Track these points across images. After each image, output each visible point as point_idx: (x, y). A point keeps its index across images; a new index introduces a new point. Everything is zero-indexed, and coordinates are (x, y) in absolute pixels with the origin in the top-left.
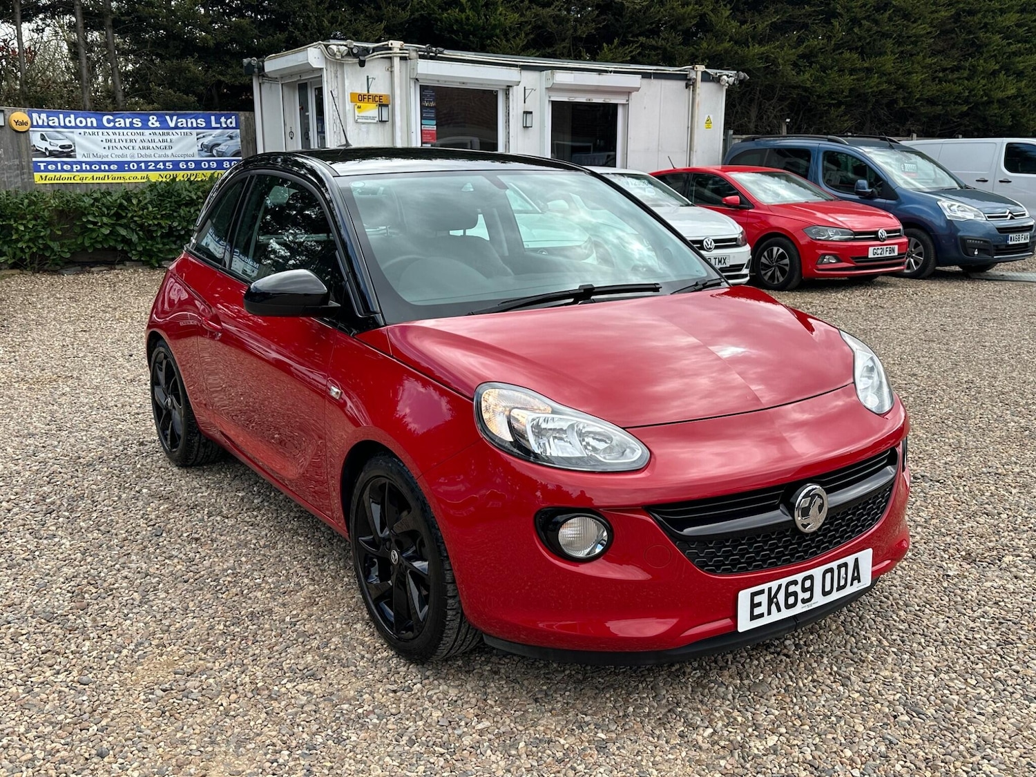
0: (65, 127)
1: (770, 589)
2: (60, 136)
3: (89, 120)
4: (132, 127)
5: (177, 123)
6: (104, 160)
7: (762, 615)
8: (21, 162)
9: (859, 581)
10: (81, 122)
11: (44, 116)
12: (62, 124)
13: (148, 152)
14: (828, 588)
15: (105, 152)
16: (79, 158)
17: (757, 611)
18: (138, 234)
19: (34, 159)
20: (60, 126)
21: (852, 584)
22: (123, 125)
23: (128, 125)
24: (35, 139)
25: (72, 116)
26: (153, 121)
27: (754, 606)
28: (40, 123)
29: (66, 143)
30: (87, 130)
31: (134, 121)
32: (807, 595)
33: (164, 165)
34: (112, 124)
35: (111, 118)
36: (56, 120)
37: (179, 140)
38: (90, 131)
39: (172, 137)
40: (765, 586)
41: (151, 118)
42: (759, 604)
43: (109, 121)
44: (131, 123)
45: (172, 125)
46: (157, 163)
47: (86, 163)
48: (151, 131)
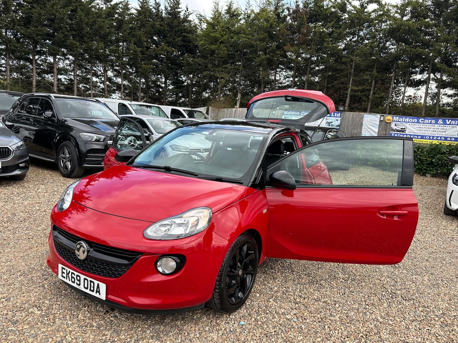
0: (405, 122)
2: (402, 125)
3: (414, 120)
4: (431, 123)
5: (451, 122)
6: (416, 134)
8: (386, 133)
10: (411, 120)
11: (398, 118)
12: (404, 121)
13: (435, 133)
15: (417, 132)
16: (407, 133)
19: (391, 132)
20: (403, 121)
22: (427, 122)
23: (429, 122)
24: (393, 126)
25: (408, 118)
26: (440, 121)
28: (396, 120)
29: (403, 127)
30: (412, 124)
31: (432, 121)
33: (441, 138)
34: (423, 122)
35: (423, 119)
36: (402, 119)
37: (449, 129)
38: (413, 124)
39: (447, 128)
41: (440, 120)
43: (422, 121)
44: (431, 122)
45: (448, 123)
46: (438, 137)
47: (409, 135)
48: (438, 125)
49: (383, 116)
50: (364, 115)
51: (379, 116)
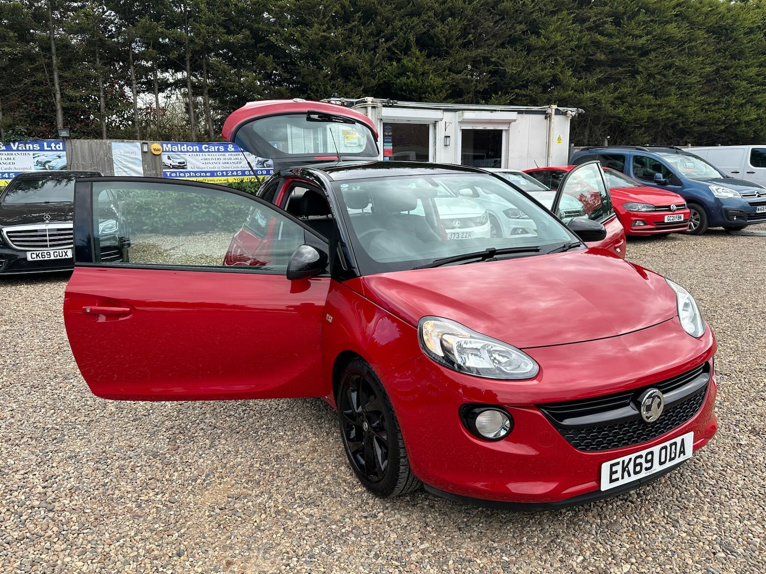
0: (181, 151)
1: (623, 462)
2: (178, 157)
3: (194, 147)
4: (219, 151)
6: (203, 170)
7: (617, 479)
8: (156, 172)
9: (684, 454)
10: (190, 149)
11: (169, 146)
12: (180, 150)
13: (227, 165)
14: (663, 460)
15: (203, 166)
16: (189, 169)
17: (614, 477)
18: (221, 213)
19: (164, 170)
20: (178, 151)
21: (679, 457)
22: (213, 150)
23: (216, 150)
24: (165, 159)
25: (185, 145)
26: (230, 148)
27: (612, 473)
28: (167, 150)
29: (182, 161)
30: (193, 153)
31: (220, 148)
32: (649, 465)
33: (237, 173)
34: (207, 150)
35: (207, 146)
36: (176, 147)
38: (195, 154)
40: (620, 460)
41: (229, 145)
42: (616, 472)
43: (206, 148)
44: (218, 149)
46: (233, 172)
47: (193, 172)
48: (229, 153)
49: (147, 143)
50: (110, 143)
51: (138, 144)
